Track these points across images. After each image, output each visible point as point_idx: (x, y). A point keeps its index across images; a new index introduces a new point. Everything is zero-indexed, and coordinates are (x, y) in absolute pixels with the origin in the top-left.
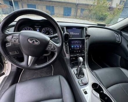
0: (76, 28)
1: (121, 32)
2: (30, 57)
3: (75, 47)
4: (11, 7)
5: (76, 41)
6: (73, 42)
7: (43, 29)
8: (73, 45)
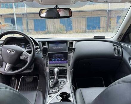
0: (60, 43)
1: (120, 43)
2: (8, 64)
3: (57, 60)
4: (12, 25)
5: (58, 55)
6: (54, 56)
7: (28, 45)
8: (54, 59)
